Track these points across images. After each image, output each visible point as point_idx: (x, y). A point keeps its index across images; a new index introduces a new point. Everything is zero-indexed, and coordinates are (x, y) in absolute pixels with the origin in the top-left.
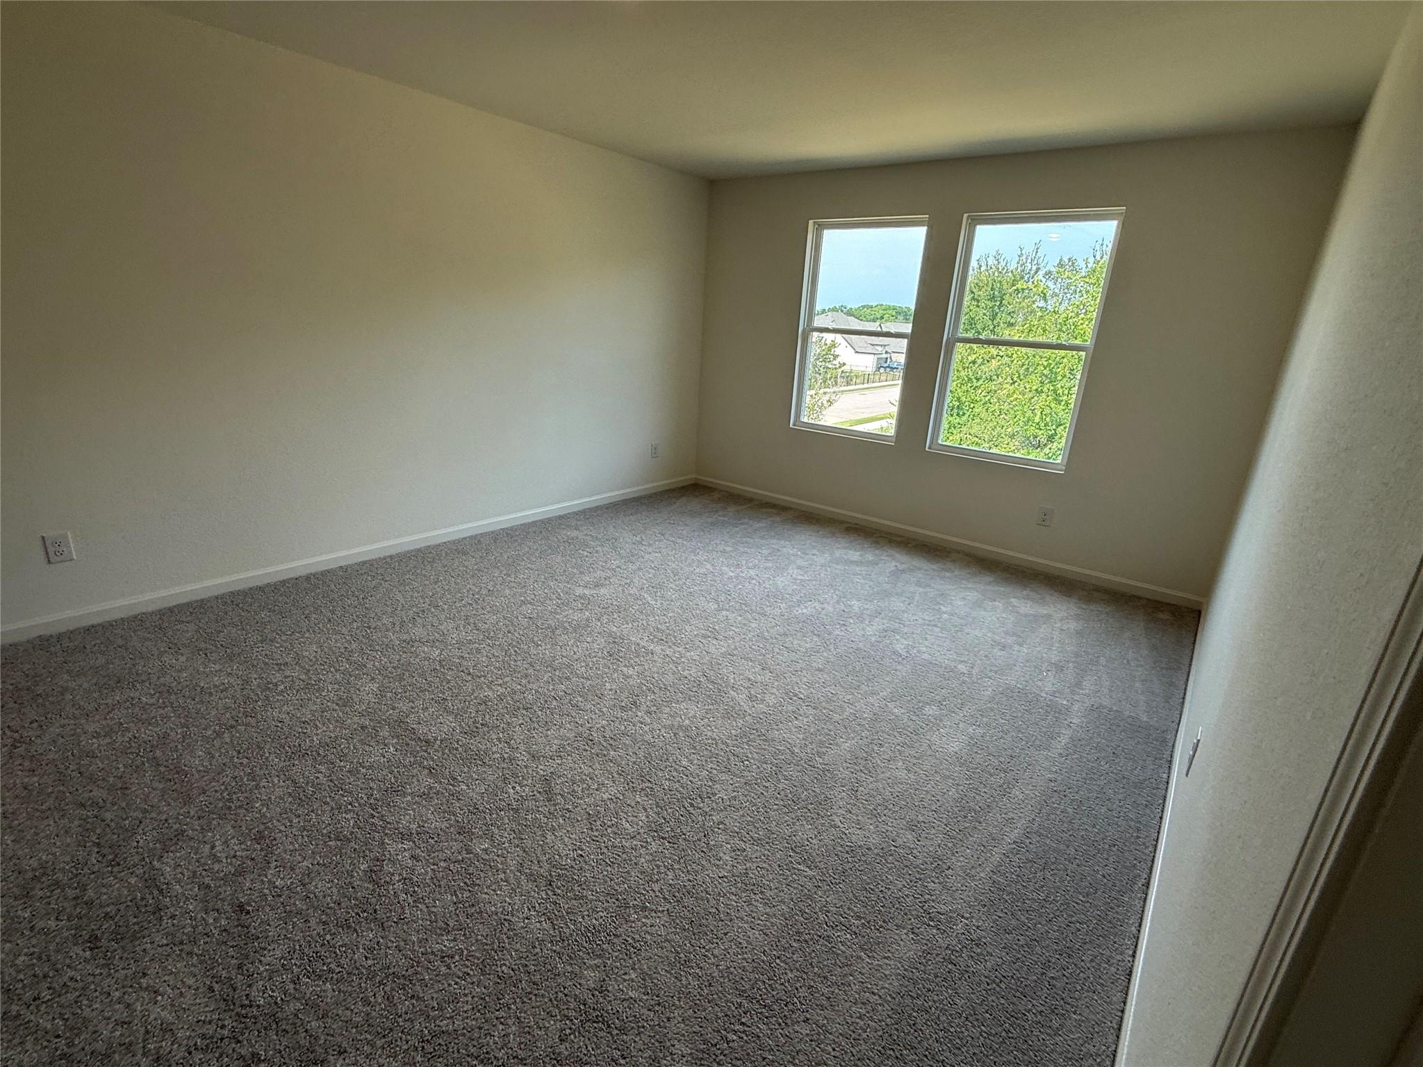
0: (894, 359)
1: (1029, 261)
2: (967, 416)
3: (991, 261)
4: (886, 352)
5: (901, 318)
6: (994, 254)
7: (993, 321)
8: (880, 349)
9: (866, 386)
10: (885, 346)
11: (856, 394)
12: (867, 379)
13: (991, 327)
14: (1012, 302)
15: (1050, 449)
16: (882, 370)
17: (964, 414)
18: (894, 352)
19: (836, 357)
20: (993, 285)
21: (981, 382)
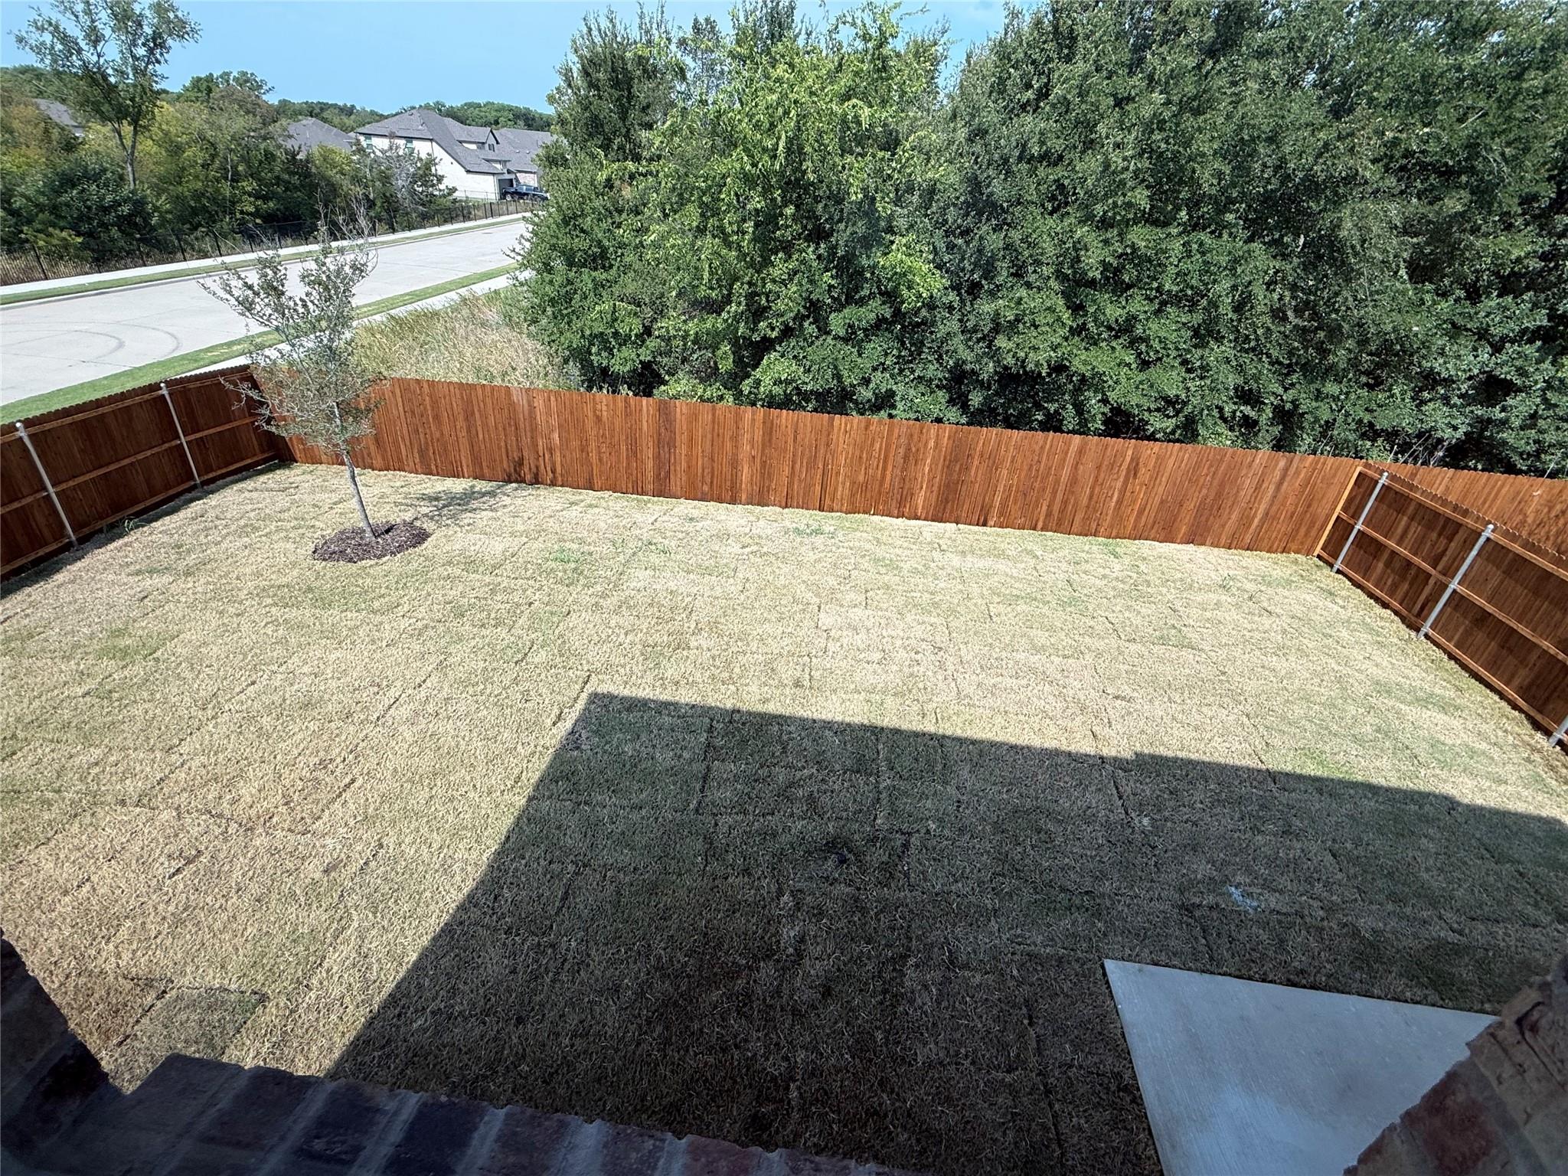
0: (522, 181)
1: (655, 26)
2: (615, 268)
3: (605, 24)
4: (509, 172)
5: (522, 123)
6: (606, 12)
7: (624, 121)
8: (499, 166)
9: (490, 220)
10: (505, 161)
11: (478, 233)
12: (490, 210)
13: (624, 131)
14: (643, 90)
15: (729, 312)
16: (509, 198)
17: (611, 267)
18: (520, 172)
19: (440, 179)
20: (613, 63)
21: (624, 215)
